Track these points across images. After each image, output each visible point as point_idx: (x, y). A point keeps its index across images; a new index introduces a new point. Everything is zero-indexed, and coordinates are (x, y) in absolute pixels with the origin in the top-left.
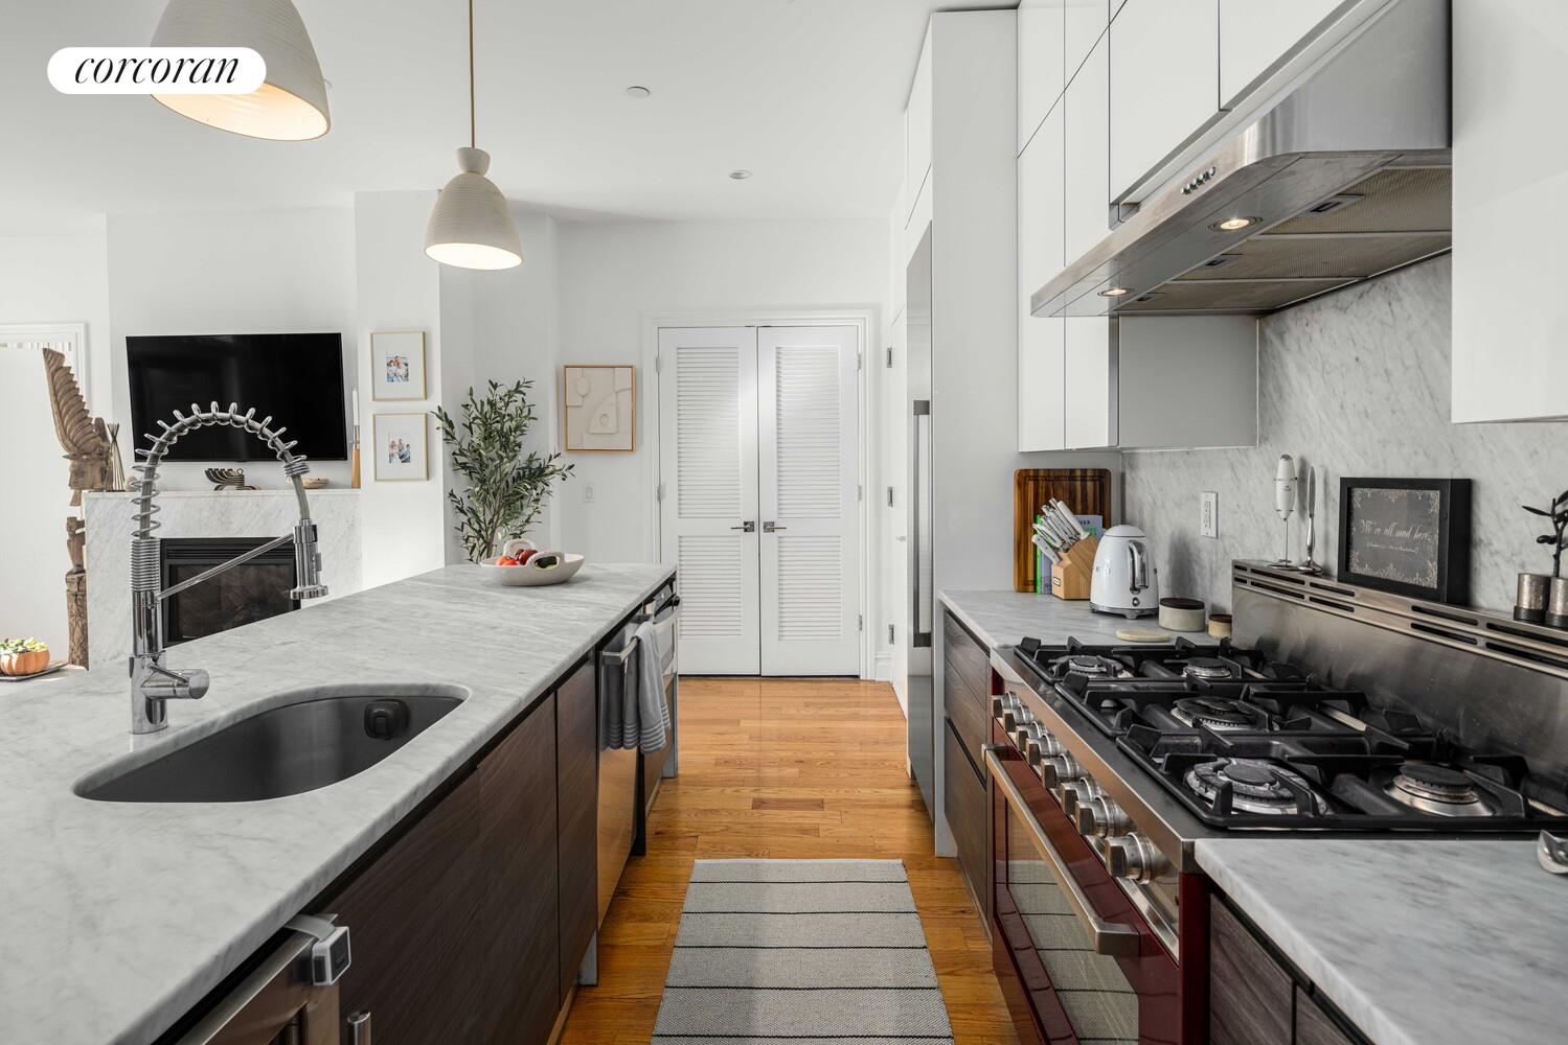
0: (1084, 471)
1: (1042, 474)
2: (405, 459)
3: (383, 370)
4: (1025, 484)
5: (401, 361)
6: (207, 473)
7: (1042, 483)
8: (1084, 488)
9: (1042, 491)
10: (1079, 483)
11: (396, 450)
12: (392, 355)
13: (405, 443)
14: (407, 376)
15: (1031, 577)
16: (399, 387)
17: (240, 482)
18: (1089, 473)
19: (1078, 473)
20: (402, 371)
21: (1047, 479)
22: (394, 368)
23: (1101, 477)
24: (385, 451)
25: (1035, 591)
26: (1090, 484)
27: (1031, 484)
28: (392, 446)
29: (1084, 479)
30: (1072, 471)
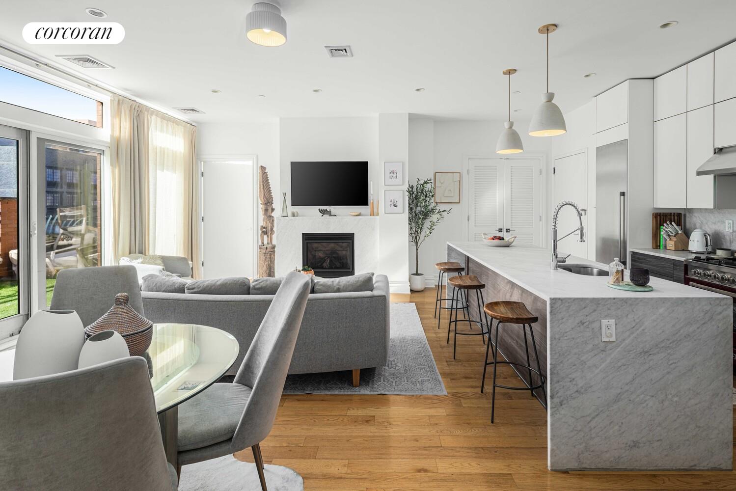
0: (674, 213)
1: (662, 214)
2: (395, 206)
3: (388, 175)
4: (657, 217)
5: (395, 172)
6: (319, 210)
7: (662, 217)
8: (674, 218)
9: (662, 219)
10: (673, 217)
11: (392, 203)
12: (392, 170)
13: (395, 200)
14: (397, 177)
15: (658, 244)
16: (394, 181)
17: (330, 214)
18: (676, 214)
19: (673, 214)
20: (395, 175)
21: (663, 216)
22: (392, 174)
23: (679, 215)
24: (388, 203)
25: (660, 248)
26: (676, 217)
27: (659, 217)
28: (391, 201)
29: (674, 216)
30: (671, 213)
